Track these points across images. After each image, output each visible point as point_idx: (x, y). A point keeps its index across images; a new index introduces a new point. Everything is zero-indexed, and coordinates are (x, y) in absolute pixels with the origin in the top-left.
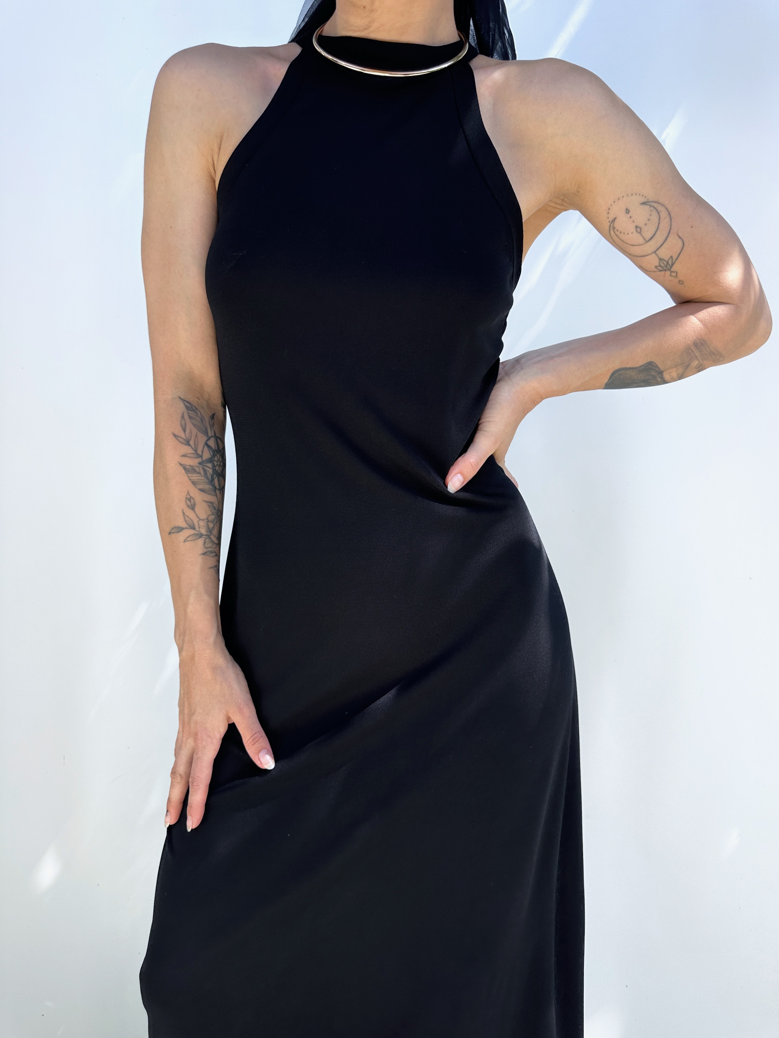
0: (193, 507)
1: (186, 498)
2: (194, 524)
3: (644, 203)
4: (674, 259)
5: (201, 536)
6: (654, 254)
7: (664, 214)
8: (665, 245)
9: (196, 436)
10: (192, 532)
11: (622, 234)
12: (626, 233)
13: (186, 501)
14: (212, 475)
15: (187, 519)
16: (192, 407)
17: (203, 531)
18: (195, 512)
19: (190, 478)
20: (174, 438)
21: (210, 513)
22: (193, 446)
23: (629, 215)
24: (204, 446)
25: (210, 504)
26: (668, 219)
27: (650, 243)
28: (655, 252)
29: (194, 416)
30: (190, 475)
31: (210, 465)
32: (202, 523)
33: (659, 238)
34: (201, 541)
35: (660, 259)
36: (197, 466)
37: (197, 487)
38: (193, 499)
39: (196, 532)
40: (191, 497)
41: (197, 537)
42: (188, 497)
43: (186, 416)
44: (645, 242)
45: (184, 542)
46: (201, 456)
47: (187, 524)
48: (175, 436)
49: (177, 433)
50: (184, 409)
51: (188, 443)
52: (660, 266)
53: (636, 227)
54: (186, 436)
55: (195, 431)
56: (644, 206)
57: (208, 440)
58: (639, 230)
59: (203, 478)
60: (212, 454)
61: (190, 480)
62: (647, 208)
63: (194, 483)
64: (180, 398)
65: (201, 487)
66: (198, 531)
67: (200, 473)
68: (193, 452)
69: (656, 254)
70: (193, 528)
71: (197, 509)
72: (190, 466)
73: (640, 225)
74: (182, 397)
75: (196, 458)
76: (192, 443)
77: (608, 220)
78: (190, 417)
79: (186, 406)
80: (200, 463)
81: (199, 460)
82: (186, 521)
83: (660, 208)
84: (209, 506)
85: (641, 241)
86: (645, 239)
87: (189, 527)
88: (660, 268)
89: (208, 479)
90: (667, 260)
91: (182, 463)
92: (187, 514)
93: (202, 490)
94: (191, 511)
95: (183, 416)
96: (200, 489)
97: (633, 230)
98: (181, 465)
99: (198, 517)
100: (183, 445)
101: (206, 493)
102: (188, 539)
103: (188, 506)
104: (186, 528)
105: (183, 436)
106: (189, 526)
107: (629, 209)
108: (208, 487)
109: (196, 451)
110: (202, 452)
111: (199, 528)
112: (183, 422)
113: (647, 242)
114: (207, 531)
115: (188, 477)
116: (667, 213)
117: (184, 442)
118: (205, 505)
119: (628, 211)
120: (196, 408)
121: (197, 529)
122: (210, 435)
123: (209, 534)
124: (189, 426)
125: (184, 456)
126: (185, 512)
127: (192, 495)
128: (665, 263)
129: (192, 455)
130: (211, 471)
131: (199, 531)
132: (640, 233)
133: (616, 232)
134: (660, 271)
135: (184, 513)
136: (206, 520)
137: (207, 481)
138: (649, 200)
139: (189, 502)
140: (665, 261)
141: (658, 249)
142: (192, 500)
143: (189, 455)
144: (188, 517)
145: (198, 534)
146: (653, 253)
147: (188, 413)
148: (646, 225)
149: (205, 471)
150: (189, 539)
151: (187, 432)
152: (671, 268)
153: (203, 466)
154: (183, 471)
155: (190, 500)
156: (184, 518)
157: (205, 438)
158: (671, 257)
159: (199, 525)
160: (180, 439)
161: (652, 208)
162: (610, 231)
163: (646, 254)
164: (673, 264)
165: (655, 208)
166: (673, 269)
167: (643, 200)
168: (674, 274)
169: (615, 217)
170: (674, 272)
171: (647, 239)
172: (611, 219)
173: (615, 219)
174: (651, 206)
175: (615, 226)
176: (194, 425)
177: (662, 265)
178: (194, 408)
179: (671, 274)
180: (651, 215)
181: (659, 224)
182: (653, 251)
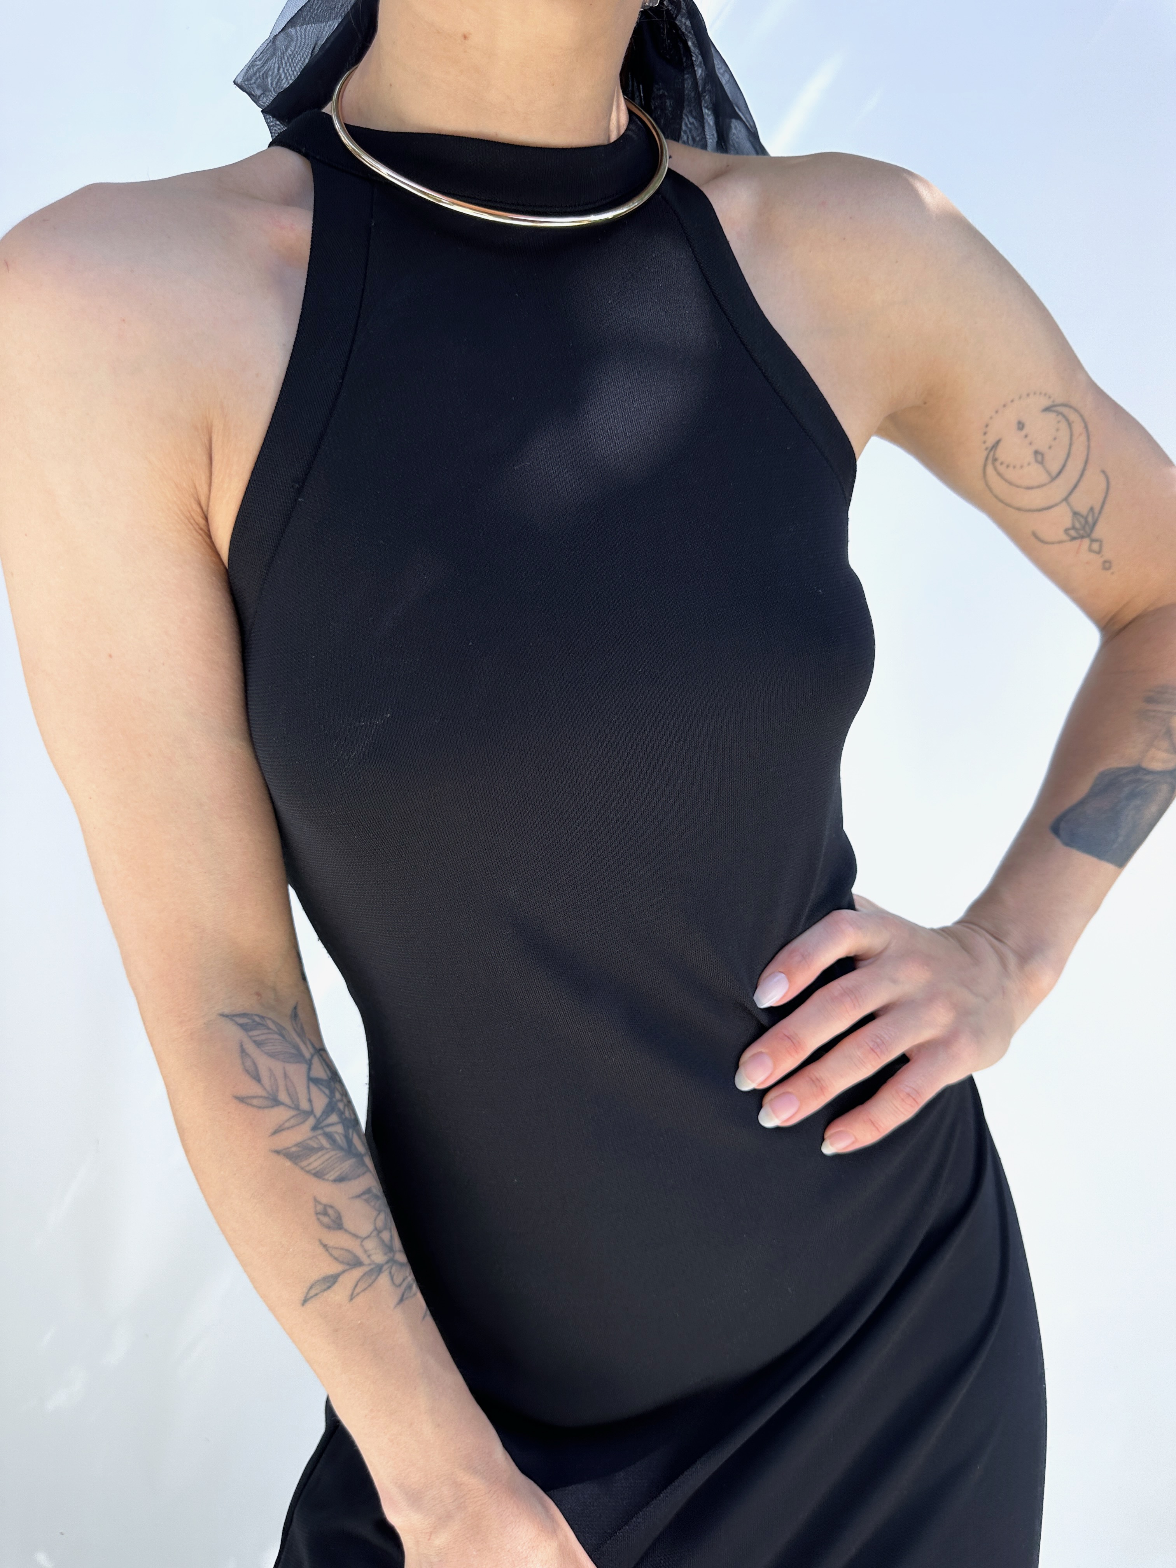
0: (337, 1224)
1: (317, 1214)
2: (355, 1256)
3: (1047, 409)
4: (1097, 511)
5: (378, 1269)
6: (1064, 504)
7: (1078, 427)
8: (1082, 485)
9: (286, 1075)
10: (357, 1273)
11: (1011, 468)
12: (1019, 467)
13: (318, 1219)
14: (345, 1136)
15: (336, 1253)
16: (254, 1021)
17: (379, 1258)
18: (346, 1231)
19: (307, 1169)
20: (242, 1106)
21: (375, 1213)
22: (287, 1102)
23: (1024, 433)
24: (308, 1087)
25: (366, 1197)
26: (1083, 438)
27: (1058, 482)
28: (1066, 499)
29: (263, 1037)
30: (304, 1164)
31: (334, 1118)
32: (370, 1245)
33: (1073, 470)
34: (384, 1280)
35: (1075, 514)
36: (311, 1139)
37: (328, 1180)
38: (331, 1207)
39: (366, 1269)
40: (324, 1205)
41: (373, 1277)
42: (320, 1208)
43: (251, 1048)
44: (1050, 481)
45: (351, 1299)
46: (311, 1112)
47: (342, 1262)
48: (241, 1099)
49: (243, 1093)
50: (239, 1034)
51: (275, 1102)
52: (1074, 528)
53: (1036, 452)
54: (265, 1089)
55: (278, 1067)
56: (1047, 413)
57: (309, 1069)
58: (1039, 457)
59: (333, 1153)
60: (327, 1092)
61: (308, 1172)
62: (1052, 416)
63: (319, 1175)
64: (223, 1015)
65: (334, 1175)
66: (370, 1264)
67: (321, 1148)
68: (292, 1113)
69: (1069, 504)
70: (356, 1263)
71: (348, 1223)
72: (297, 1145)
73: (1041, 449)
74: (227, 1011)
75: (304, 1122)
76: (283, 1097)
77: (985, 447)
78: (259, 1044)
79: (242, 1026)
80: (315, 1128)
81: (311, 1121)
82: (336, 1259)
83: (1073, 416)
84: (367, 1201)
85: (1044, 478)
86: (1050, 475)
87: (347, 1267)
88: (1073, 533)
89: (341, 1148)
90: (1085, 515)
91: (279, 1148)
92: (331, 1243)
93: (340, 1179)
94: (338, 1232)
95: (243, 1051)
96: (335, 1181)
97: (1030, 458)
98: (278, 1152)
99: (357, 1236)
100: (266, 1111)
101: (350, 1180)
102: (355, 1293)
103: (328, 1227)
104: (344, 1272)
105: (260, 1091)
106: (348, 1264)
107: (1024, 421)
108: (347, 1165)
109: (297, 1107)
110: (310, 1101)
111: (368, 1256)
112: (249, 1063)
113: (1054, 479)
114: (385, 1254)
115: (302, 1168)
116: (1083, 425)
117: (265, 1102)
118: (359, 1204)
119: (1021, 426)
120: (262, 1018)
121: (365, 1260)
122: (307, 1055)
123: (391, 1255)
124: (264, 1063)
125: (276, 1132)
126: (325, 1242)
127: (324, 1200)
128: (1083, 521)
129: (293, 1122)
130: (339, 1129)
131: (373, 1263)
132: (1042, 463)
133: (999, 467)
135: (325, 1246)
136: (373, 1232)
137: (340, 1154)
138: (1056, 403)
139: (325, 1220)
140: (1082, 516)
141: (1070, 494)
142: (330, 1211)
143: (287, 1125)
144: (335, 1247)
145: (371, 1270)
146: (1062, 501)
147: (250, 1037)
148: (1050, 447)
149: (329, 1136)
150: (358, 1290)
151: (265, 1080)
152: (1093, 529)
153: (322, 1128)
154: (288, 1163)
155: (325, 1213)
156: (331, 1255)
157: (303, 1068)
158: (1092, 509)
159: (366, 1251)
160: (255, 1102)
161: (1060, 417)
162: (985, 466)
163: (1051, 503)
164: (1095, 524)
165: (1064, 416)
166: (1095, 535)
167: (1046, 403)
168: (1095, 546)
169: (997, 439)
170: (1096, 541)
171: (1054, 474)
172: (989, 444)
173: (998, 442)
174: (1059, 413)
175: (997, 456)
176: (272, 1055)
177: (1078, 525)
178: (257, 1019)
179: (1090, 546)
180: (1057, 430)
181: (1071, 445)
182: (1064, 495)
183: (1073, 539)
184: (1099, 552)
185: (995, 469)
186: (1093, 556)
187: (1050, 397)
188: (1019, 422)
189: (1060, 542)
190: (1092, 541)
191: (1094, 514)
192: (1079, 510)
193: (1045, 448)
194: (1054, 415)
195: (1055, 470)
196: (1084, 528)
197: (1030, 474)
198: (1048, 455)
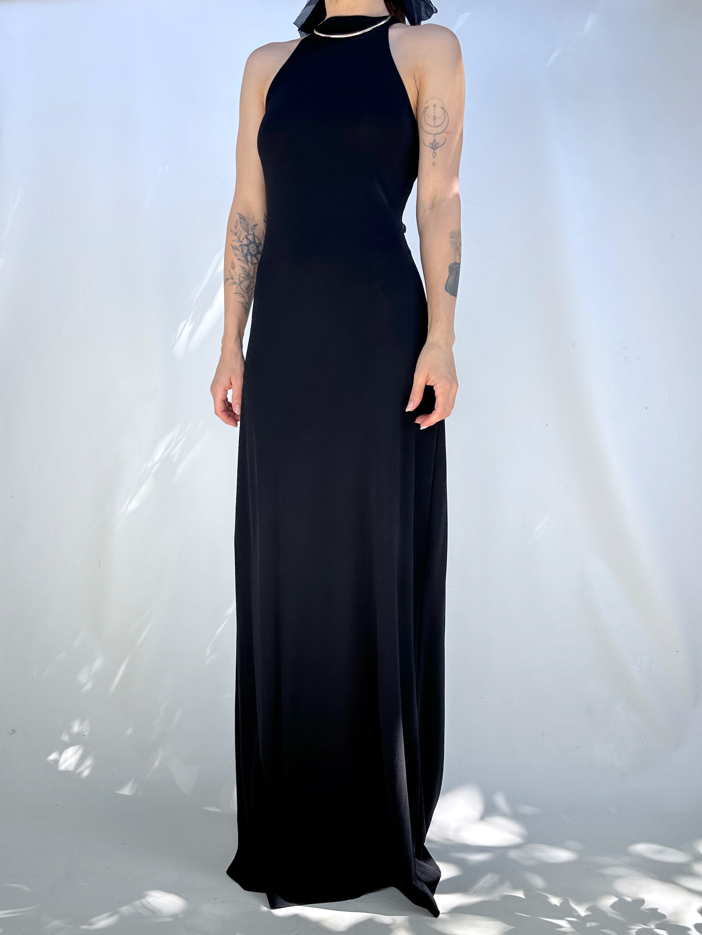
1: (231, 263)
2: (233, 277)
6: (434, 135)
9: (241, 232)
10: (231, 281)
11: (427, 117)
12: (429, 117)
14: (246, 253)
15: (231, 274)
17: (237, 281)
18: (234, 270)
19: (235, 252)
21: (242, 272)
22: (238, 236)
23: (434, 109)
24: (244, 237)
29: (243, 223)
30: (234, 251)
31: (246, 248)
32: (237, 277)
36: (238, 247)
37: (236, 257)
38: (234, 263)
39: (233, 281)
40: (233, 262)
42: (232, 262)
43: (239, 223)
46: (241, 242)
48: (231, 231)
50: (238, 218)
51: (236, 235)
52: (432, 144)
53: (434, 116)
54: (236, 230)
55: (241, 229)
57: (248, 235)
58: (434, 118)
59: (240, 253)
60: (248, 242)
61: (234, 253)
63: (236, 255)
64: (238, 212)
65: (239, 258)
66: (234, 281)
67: (239, 250)
68: (238, 239)
70: (232, 279)
71: (235, 269)
72: (235, 246)
76: (238, 235)
79: (240, 217)
80: (240, 245)
81: (240, 244)
84: (242, 269)
85: (433, 123)
89: (243, 254)
92: (231, 271)
93: (239, 259)
94: (233, 270)
95: (237, 222)
96: (238, 259)
98: (231, 245)
99: (235, 273)
101: (241, 261)
102: (230, 285)
103: (232, 267)
108: (242, 258)
109: (239, 239)
110: (243, 240)
111: (235, 279)
112: (236, 224)
113: (435, 127)
115: (233, 252)
117: (234, 234)
118: (240, 267)
120: (246, 219)
121: (234, 280)
122: (249, 233)
123: (240, 283)
125: (233, 241)
129: (237, 241)
131: (235, 281)
132: (434, 120)
134: (431, 147)
135: (229, 271)
136: (239, 276)
137: (242, 255)
139: (232, 265)
142: (234, 264)
143: (235, 241)
144: (231, 273)
145: (234, 282)
147: (240, 220)
149: (242, 249)
153: (242, 247)
154: (232, 248)
155: (233, 264)
157: (246, 234)
159: (235, 278)
160: (233, 232)
164: (437, 148)
173: (428, 107)
175: (426, 112)
176: (242, 226)
178: (244, 219)
180: (442, 116)
182: (435, 133)
185: (424, 116)
187: (444, 106)
188: (435, 105)
189: (428, 146)
190: (434, 152)
191: (438, 145)
192: (436, 140)
193: (437, 117)
194: (443, 112)
195: (436, 125)
196: (434, 146)
197: (430, 121)
198: (437, 120)
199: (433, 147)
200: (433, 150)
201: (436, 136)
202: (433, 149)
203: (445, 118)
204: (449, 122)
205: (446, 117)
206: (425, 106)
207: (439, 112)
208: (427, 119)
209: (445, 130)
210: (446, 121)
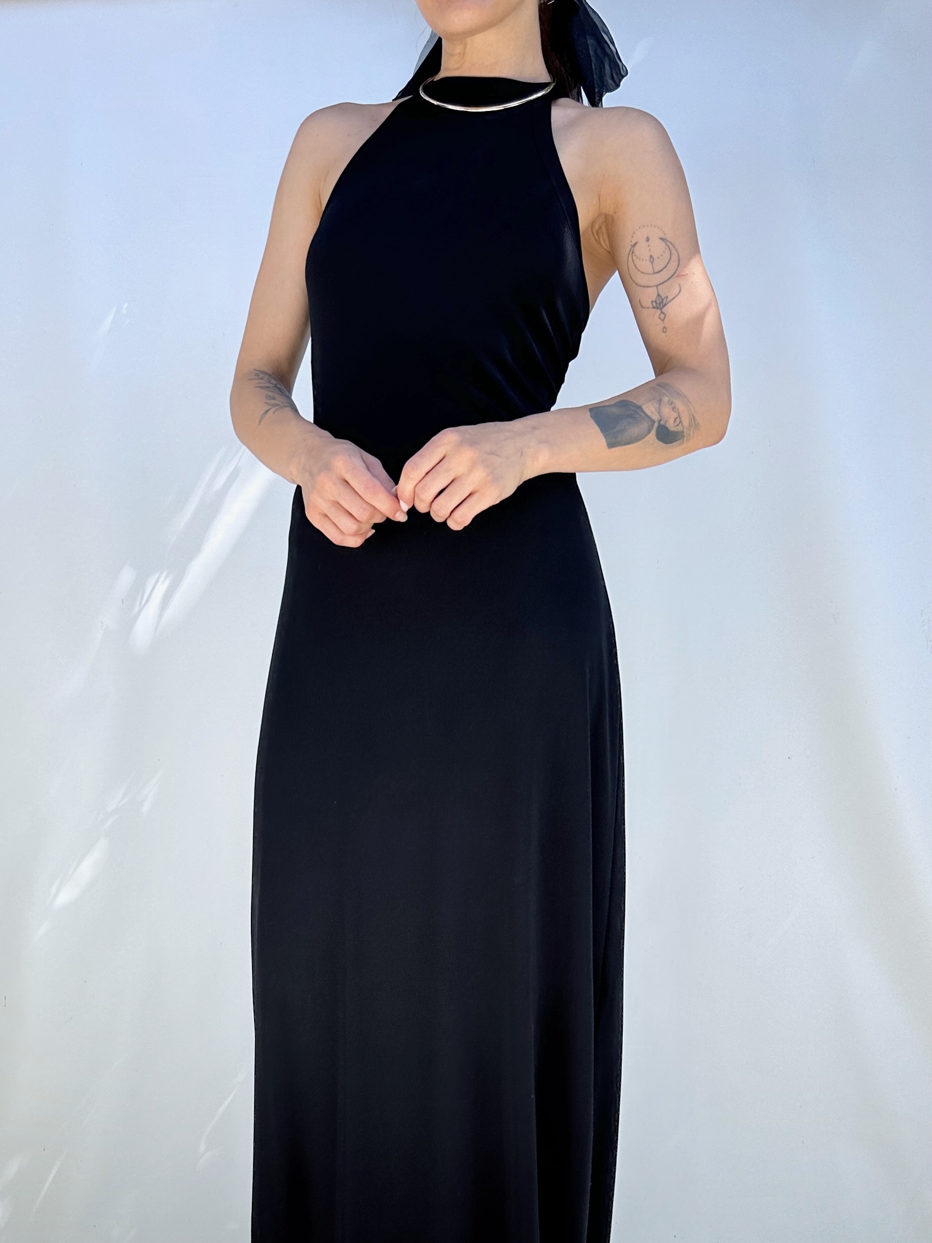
3: (662, 239)
4: (669, 299)
6: (655, 288)
8: (667, 283)
11: (638, 259)
12: (641, 260)
23: (648, 243)
26: (676, 261)
27: (657, 275)
28: (657, 286)
33: (665, 275)
35: (658, 295)
44: (652, 273)
52: (656, 302)
53: (651, 256)
56: (660, 241)
58: (652, 259)
69: (658, 289)
73: (653, 256)
77: (630, 244)
85: (651, 271)
86: (654, 270)
88: (654, 304)
90: (663, 298)
97: (648, 258)
107: (649, 238)
113: (655, 273)
116: (676, 256)
119: (648, 240)
128: (661, 301)
132: (652, 263)
133: (634, 256)
138: (666, 239)
140: (661, 298)
141: (660, 284)
146: (655, 286)
148: (658, 258)
152: (663, 307)
158: (667, 296)
161: (667, 247)
162: (629, 254)
163: (650, 285)
164: (665, 305)
165: (669, 246)
166: (664, 310)
167: (664, 237)
168: (662, 316)
169: (636, 241)
170: (663, 313)
171: (656, 271)
172: (633, 244)
173: (636, 243)
174: (667, 244)
175: (635, 250)
177: (658, 301)
179: (660, 315)
180: (664, 252)
181: (668, 263)
182: (656, 284)
183: (654, 308)
184: (663, 320)
185: (632, 257)
186: (660, 321)
187: (665, 234)
188: (648, 238)
189: (649, 308)
190: (662, 312)
191: (667, 300)
192: (660, 294)
193: (655, 257)
194: (664, 244)
195: (657, 270)
196: (660, 305)
197: (645, 266)
198: (656, 261)
199: (658, 305)
200: (659, 311)
201: (660, 287)
202: (658, 308)
203: (671, 254)
204: (680, 258)
205: (673, 251)
206: (631, 242)
207: (658, 248)
208: (638, 263)
209: (675, 273)
210: (674, 257)
